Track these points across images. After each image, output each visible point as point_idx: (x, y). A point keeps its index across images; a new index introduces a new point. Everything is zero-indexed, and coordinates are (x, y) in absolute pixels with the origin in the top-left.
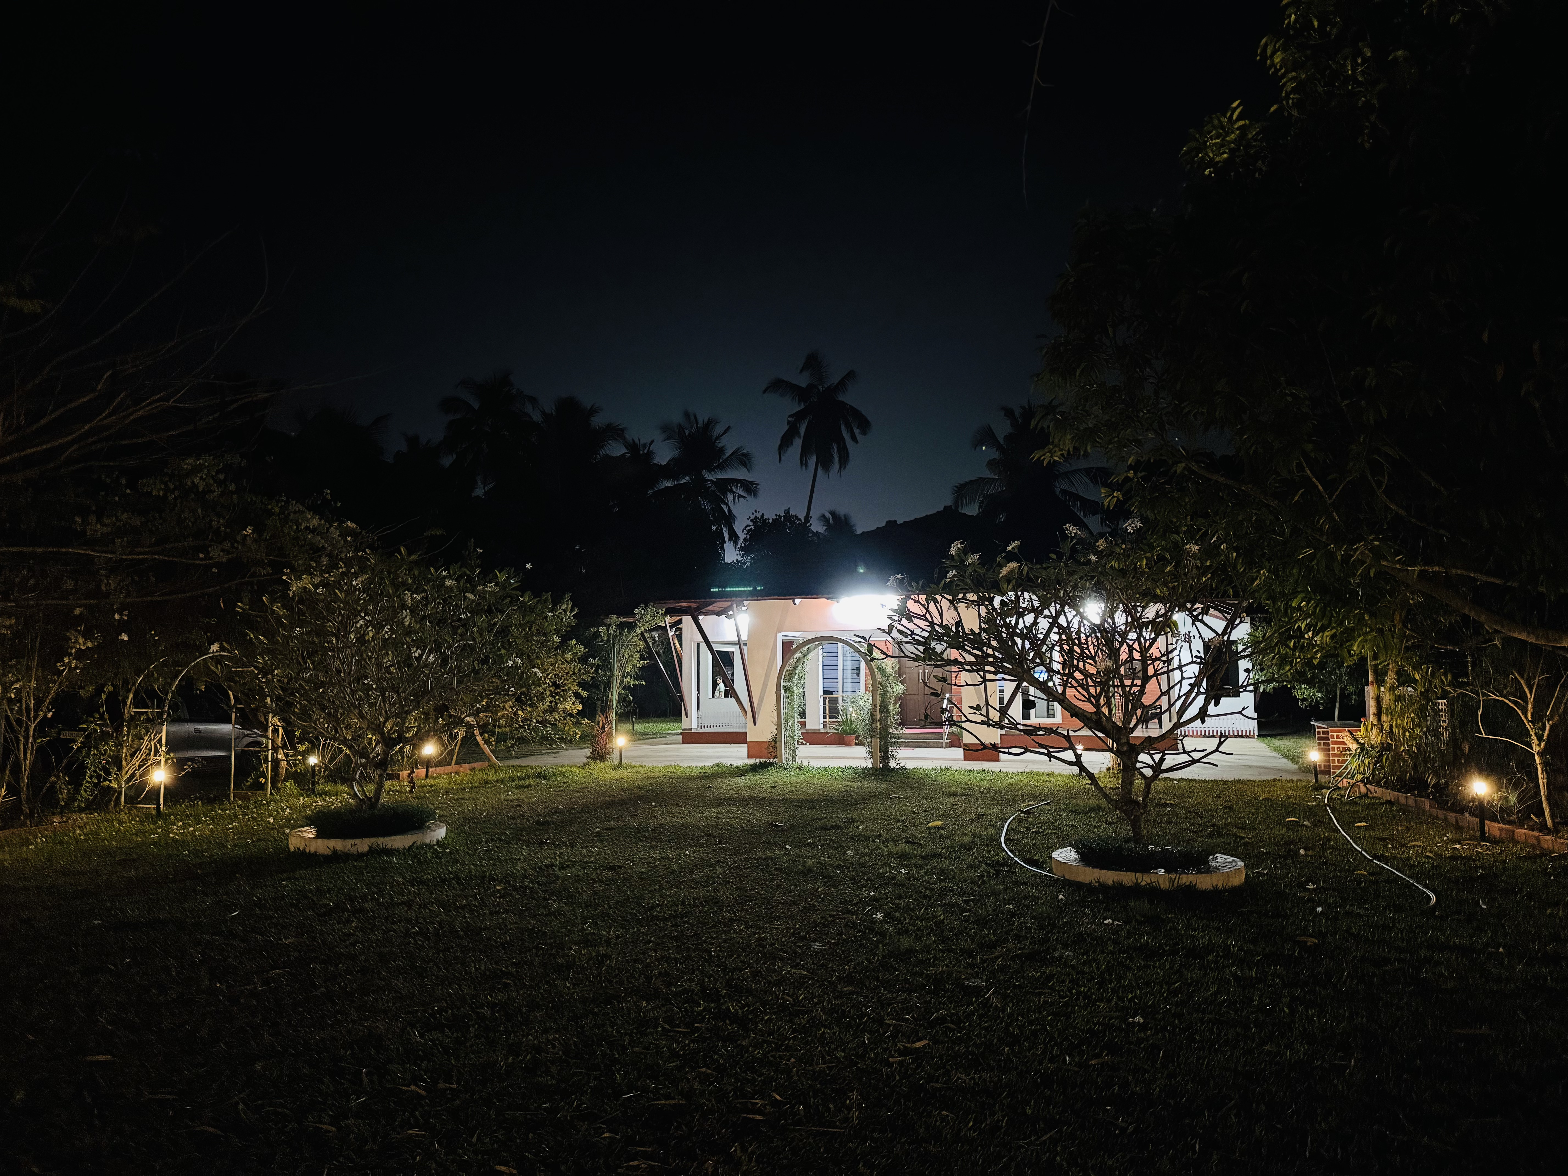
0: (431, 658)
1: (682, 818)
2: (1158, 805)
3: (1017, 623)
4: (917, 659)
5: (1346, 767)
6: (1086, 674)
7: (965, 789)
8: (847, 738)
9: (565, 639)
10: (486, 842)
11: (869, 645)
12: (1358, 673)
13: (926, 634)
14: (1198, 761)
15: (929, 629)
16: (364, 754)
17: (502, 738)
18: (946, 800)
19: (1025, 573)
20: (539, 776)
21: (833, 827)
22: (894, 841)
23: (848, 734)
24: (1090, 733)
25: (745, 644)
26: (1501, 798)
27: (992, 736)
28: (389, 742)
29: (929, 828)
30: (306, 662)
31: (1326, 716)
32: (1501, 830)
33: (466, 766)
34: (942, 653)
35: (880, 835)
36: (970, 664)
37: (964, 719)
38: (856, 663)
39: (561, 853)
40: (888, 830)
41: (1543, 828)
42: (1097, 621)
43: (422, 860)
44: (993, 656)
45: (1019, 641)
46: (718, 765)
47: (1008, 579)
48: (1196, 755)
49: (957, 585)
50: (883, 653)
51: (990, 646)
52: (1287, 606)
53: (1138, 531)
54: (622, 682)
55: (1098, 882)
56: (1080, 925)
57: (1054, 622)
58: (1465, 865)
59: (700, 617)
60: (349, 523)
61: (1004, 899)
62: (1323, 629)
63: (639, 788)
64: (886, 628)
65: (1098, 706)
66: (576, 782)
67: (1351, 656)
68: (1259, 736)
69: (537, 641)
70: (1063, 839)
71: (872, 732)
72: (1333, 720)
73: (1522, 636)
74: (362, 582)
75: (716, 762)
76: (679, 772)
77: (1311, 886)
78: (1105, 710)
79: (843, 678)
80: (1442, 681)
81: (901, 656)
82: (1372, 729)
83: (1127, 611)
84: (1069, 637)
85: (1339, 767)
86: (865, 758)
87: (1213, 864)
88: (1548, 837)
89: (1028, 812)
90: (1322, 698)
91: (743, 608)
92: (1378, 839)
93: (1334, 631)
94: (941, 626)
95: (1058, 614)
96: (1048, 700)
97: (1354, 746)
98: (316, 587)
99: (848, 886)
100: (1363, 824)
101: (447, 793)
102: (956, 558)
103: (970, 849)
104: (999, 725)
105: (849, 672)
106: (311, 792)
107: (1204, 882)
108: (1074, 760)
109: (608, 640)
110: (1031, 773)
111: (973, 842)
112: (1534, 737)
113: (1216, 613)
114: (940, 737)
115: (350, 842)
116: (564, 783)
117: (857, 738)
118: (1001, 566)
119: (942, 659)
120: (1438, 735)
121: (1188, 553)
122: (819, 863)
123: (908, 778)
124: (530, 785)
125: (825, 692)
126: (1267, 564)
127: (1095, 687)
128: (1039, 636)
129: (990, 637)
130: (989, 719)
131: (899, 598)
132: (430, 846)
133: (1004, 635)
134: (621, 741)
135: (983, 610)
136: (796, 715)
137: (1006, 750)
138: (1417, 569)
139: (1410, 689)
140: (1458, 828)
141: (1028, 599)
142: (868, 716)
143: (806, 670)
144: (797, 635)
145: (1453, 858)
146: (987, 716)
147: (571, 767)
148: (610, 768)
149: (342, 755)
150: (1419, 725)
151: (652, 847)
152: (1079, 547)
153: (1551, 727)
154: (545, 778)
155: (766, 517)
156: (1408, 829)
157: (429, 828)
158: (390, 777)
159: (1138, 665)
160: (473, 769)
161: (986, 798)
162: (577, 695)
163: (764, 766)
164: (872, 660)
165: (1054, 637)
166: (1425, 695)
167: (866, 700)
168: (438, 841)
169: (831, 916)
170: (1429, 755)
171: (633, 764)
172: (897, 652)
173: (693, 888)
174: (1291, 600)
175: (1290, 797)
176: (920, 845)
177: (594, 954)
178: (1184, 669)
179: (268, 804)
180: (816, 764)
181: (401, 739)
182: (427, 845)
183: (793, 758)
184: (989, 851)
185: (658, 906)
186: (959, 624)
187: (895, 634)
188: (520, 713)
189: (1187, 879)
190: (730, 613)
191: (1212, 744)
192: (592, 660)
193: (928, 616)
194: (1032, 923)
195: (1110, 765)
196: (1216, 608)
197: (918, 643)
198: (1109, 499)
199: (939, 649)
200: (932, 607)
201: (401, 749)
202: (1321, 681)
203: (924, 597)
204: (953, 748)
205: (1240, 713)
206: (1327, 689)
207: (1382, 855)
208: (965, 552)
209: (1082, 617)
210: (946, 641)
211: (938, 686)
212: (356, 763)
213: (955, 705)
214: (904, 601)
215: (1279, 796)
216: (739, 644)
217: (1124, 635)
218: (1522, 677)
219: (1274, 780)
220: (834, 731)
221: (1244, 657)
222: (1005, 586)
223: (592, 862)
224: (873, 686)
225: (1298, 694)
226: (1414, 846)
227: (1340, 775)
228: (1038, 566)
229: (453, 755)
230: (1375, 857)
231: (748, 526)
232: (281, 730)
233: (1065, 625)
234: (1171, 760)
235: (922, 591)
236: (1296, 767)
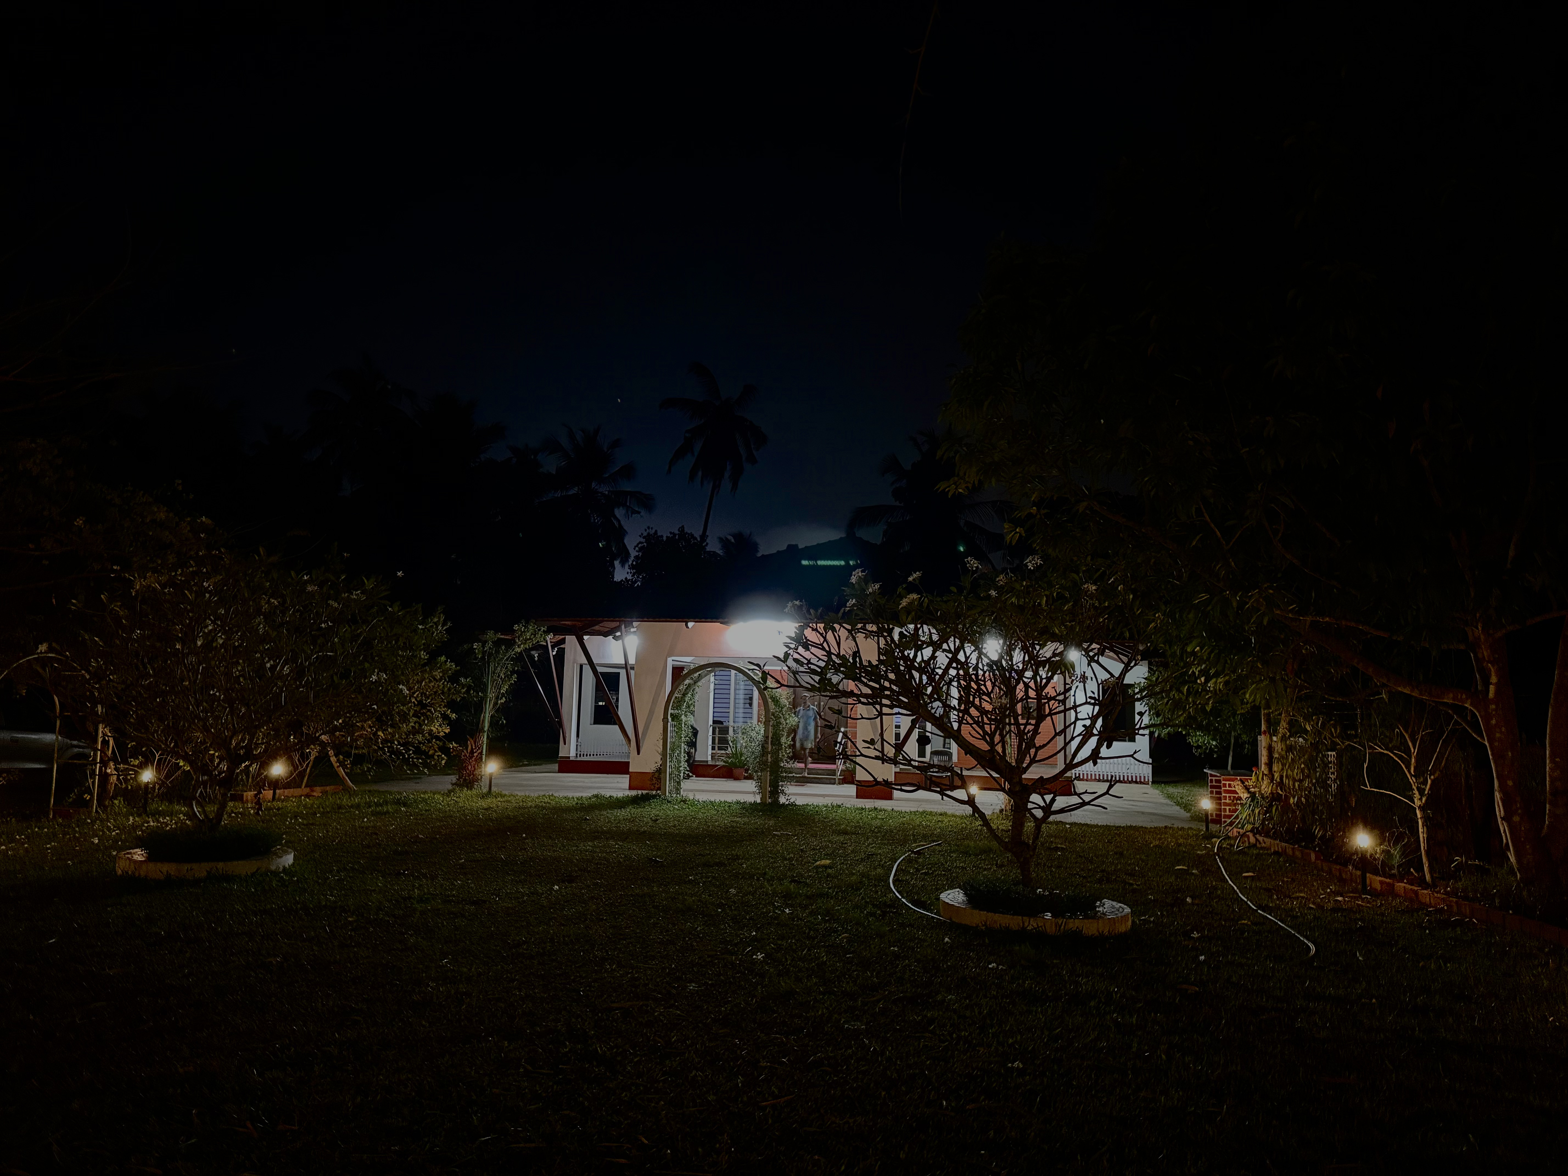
0: (286, 670)
1: (554, 851)
2: (1049, 849)
3: (915, 656)
4: (812, 689)
5: (1237, 817)
6: (983, 712)
7: (856, 827)
8: (736, 772)
9: (433, 655)
10: (338, 871)
11: (764, 672)
12: (1252, 723)
13: (822, 664)
14: (1088, 803)
15: (825, 659)
16: (205, 769)
17: (359, 760)
18: (836, 838)
19: (925, 605)
20: (398, 802)
21: (717, 864)
22: (780, 879)
23: (737, 767)
24: (984, 774)
25: (632, 668)
26: (1383, 851)
27: (887, 772)
28: (234, 759)
29: (817, 867)
30: (146, 668)
31: (1219, 765)
32: (1381, 883)
33: (318, 789)
34: (838, 684)
35: (765, 874)
36: (866, 696)
37: (858, 753)
38: (750, 692)
39: (420, 885)
40: (774, 869)
41: (1421, 882)
42: (995, 657)
43: (267, 888)
44: (890, 689)
45: (916, 675)
46: (596, 796)
47: (908, 610)
48: (1087, 798)
49: (856, 615)
50: (777, 681)
51: (887, 678)
52: (1183, 650)
53: (1038, 568)
54: (496, 704)
55: (985, 925)
56: (964, 969)
57: (954, 659)
58: (1345, 917)
59: (586, 637)
60: (204, 519)
61: (889, 941)
62: (1217, 675)
63: (508, 817)
64: (782, 656)
65: (992, 744)
66: (439, 810)
67: (1242, 703)
68: (1153, 782)
69: (403, 656)
70: (952, 881)
71: (763, 765)
72: (1227, 768)
73: (1407, 691)
74: (215, 583)
75: (595, 792)
76: (553, 803)
77: (1195, 935)
78: (999, 748)
79: (735, 708)
80: (1331, 733)
81: (796, 686)
82: (1263, 779)
83: (1024, 649)
84: (967, 673)
85: (1229, 817)
86: (754, 793)
87: (1101, 909)
88: (1425, 892)
89: (918, 853)
90: (1216, 746)
91: (632, 630)
92: (1265, 889)
93: (1227, 678)
94: (838, 656)
95: (957, 651)
96: (945, 737)
97: (1245, 795)
98: (163, 586)
99: (729, 926)
100: (1251, 874)
101: (296, 817)
102: (856, 586)
103: (858, 889)
104: (894, 762)
105: (742, 701)
106: (143, 811)
107: (1090, 928)
108: (966, 799)
109: (483, 658)
110: (924, 812)
111: (860, 882)
112: (1416, 792)
113: (1111, 654)
114: (833, 772)
115: (186, 867)
116: (426, 810)
117: (747, 771)
118: (901, 597)
119: (838, 691)
120: (1326, 787)
121: (1086, 592)
122: (699, 901)
123: (797, 814)
124: (388, 812)
125: (714, 722)
126: (1163, 607)
127: (990, 724)
128: (937, 670)
129: (887, 669)
130: (883, 754)
131: (797, 625)
132: (276, 873)
133: (902, 668)
134: (492, 767)
135: (882, 641)
136: (683, 745)
137: (899, 787)
138: (1309, 619)
139: (1301, 740)
140: (1342, 881)
141: (927, 631)
142: (759, 748)
143: (697, 697)
144: (687, 660)
145: (1334, 910)
146: (882, 752)
147: (434, 794)
148: (477, 796)
149: (180, 772)
150: (1308, 776)
151: (520, 881)
152: (982, 582)
153: (1432, 781)
154: (405, 805)
155: (659, 534)
156: (1293, 880)
157: (275, 854)
158: (235, 798)
159: (1033, 703)
160: (324, 793)
161: (877, 837)
162: (445, 717)
163: (645, 798)
164: (766, 688)
165: (953, 672)
166: (1315, 746)
167: (758, 731)
168: (284, 867)
169: (709, 956)
170: (1318, 807)
171: (504, 792)
172: (792, 682)
173: (563, 925)
174: (1187, 644)
175: (1180, 845)
176: (806, 884)
177: (453, 991)
178: (1078, 709)
179: (93, 823)
180: (702, 797)
181: (249, 756)
182: (272, 872)
183: (678, 790)
184: (877, 892)
185: (524, 943)
186: (856, 654)
187: (790, 662)
188: (380, 733)
189: (1075, 923)
190: (618, 634)
191: (1103, 787)
192: (463, 680)
193: (825, 645)
194: (915, 966)
195: (1003, 807)
196: (1112, 650)
197: (814, 672)
198: (1012, 535)
199: (835, 679)
200: (830, 635)
201: (247, 767)
202: (1216, 729)
203: (822, 625)
204: (845, 785)
205: (1132, 756)
206: (1221, 737)
207: (1267, 906)
208: (866, 581)
209: (981, 654)
210: (842, 672)
211: (833, 718)
212: (197, 780)
213: (851, 740)
214: (802, 629)
215: (1169, 844)
216: (626, 668)
217: (1021, 673)
218: (1407, 732)
219: (1166, 827)
220: (722, 763)
221: (1138, 700)
222: (904, 618)
223: (454, 896)
224: (765, 716)
225: (1192, 740)
226: (1298, 898)
227: (1231, 824)
228: (939, 599)
229: (304, 776)
230: (1260, 907)
231: (640, 543)
232: (111, 742)
233: (963, 660)
234: (1061, 802)
235: (820, 619)
236: (1188, 815)
